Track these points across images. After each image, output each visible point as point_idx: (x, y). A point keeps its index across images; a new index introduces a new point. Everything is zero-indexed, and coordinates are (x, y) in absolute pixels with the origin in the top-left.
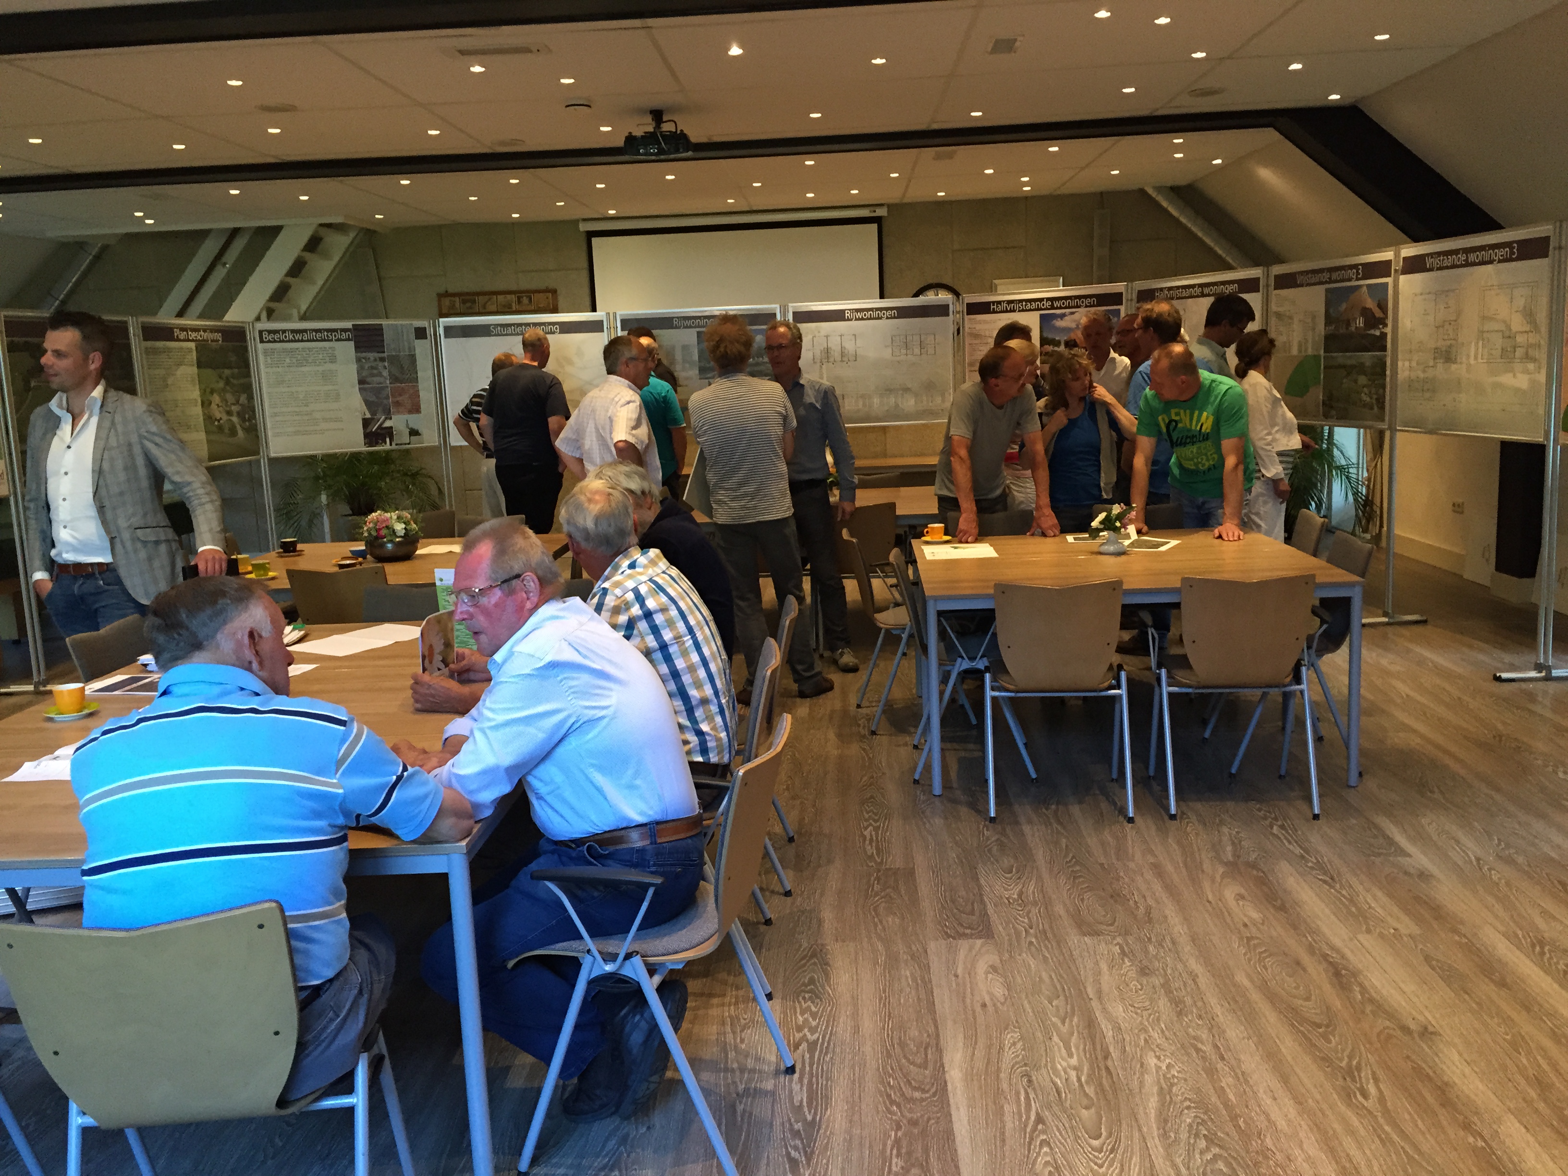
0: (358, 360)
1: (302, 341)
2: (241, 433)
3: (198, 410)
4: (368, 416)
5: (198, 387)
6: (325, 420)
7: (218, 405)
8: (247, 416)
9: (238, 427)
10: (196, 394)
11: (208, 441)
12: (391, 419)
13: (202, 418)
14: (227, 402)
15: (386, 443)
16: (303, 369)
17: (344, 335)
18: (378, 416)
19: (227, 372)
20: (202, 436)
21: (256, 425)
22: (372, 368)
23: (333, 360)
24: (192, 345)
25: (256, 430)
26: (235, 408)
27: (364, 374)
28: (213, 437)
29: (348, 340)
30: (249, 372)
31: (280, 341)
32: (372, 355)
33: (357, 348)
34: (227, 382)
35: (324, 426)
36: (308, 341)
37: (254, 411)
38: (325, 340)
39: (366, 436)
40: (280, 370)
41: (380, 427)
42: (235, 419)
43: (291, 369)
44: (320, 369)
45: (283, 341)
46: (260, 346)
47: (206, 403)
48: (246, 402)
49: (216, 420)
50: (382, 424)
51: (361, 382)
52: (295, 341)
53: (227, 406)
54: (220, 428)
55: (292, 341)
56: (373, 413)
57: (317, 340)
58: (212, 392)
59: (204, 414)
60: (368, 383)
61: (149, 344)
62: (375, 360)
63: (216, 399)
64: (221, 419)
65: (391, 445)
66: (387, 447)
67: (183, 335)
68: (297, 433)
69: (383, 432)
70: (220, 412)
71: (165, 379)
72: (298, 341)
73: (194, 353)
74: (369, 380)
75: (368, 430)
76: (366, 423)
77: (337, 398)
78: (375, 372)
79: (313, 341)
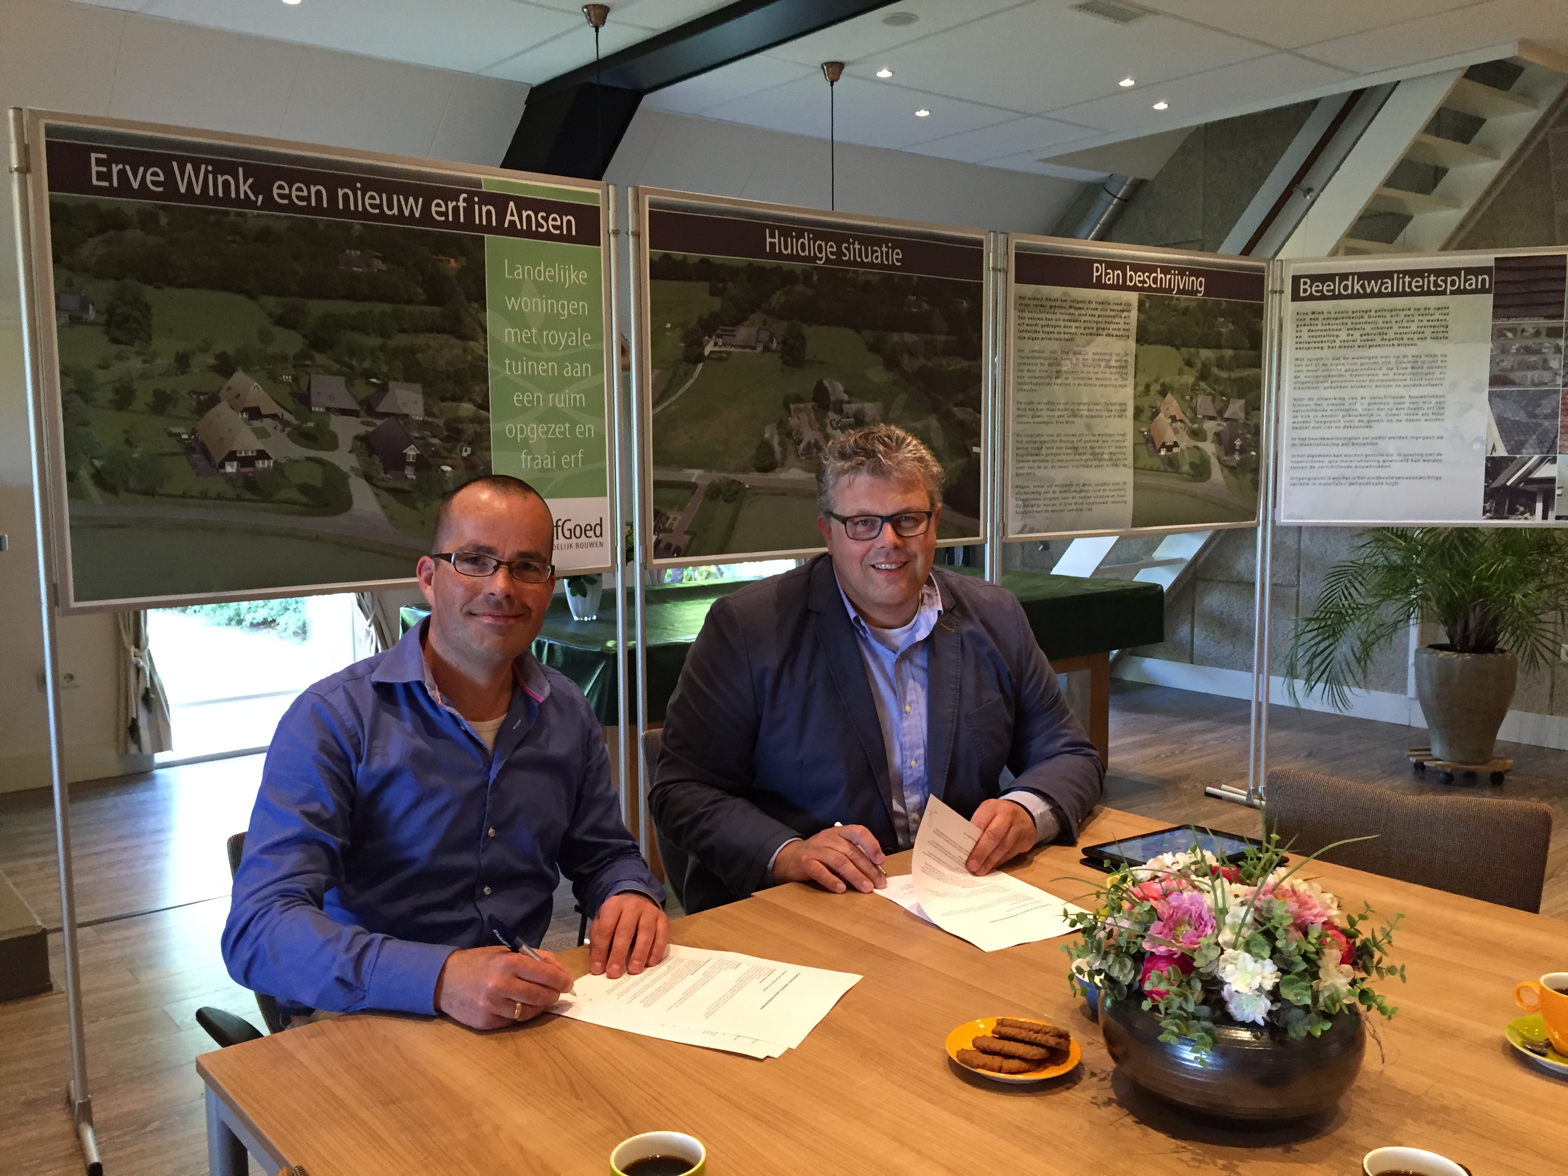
0: (1498, 334)
1: (1380, 295)
2: (1217, 474)
3: (1127, 424)
4: (1502, 452)
5: (1131, 381)
6: (1406, 457)
7: (1173, 419)
8: (1238, 443)
9: (1214, 461)
10: (1127, 394)
11: (1137, 487)
12: (1554, 461)
13: (1129, 442)
14: (1195, 411)
15: (1533, 513)
16: (1374, 352)
17: (1473, 282)
18: (1525, 453)
19: (1206, 354)
20: (1126, 475)
21: (1258, 458)
22: (1528, 350)
23: (1441, 334)
24: (1133, 297)
25: (1256, 471)
26: (1210, 426)
27: (1506, 364)
28: (1149, 480)
29: (1483, 291)
30: (1259, 357)
31: (1334, 297)
32: (1529, 324)
33: (1499, 309)
34: (1204, 375)
35: (1398, 468)
36: (1392, 295)
37: (1257, 432)
38: (1429, 293)
39: (1490, 494)
40: (1325, 353)
41: (1526, 478)
42: (1209, 448)
43: (1350, 353)
44: (1410, 351)
45: (1340, 297)
46: (1290, 307)
47: (1148, 413)
48: (1242, 415)
49: (1163, 445)
50: (1530, 471)
51: (1494, 381)
52: (1365, 296)
53: (1193, 421)
54: (1172, 464)
55: (1358, 296)
56: (1515, 447)
57: (1413, 294)
58: (1163, 393)
59: (1137, 432)
60: (1512, 383)
61: (1029, 289)
62: (1537, 333)
63: (1172, 405)
64: (1176, 445)
65: (1545, 517)
66: (1536, 520)
67: (1112, 277)
68: (1337, 480)
69: (1531, 488)
70: (1176, 431)
71: (1055, 363)
72: (1372, 295)
73: (1134, 314)
74: (1516, 376)
75: (1497, 483)
76: (1494, 467)
77: (1439, 412)
78: (1533, 358)
79: (1404, 294)
